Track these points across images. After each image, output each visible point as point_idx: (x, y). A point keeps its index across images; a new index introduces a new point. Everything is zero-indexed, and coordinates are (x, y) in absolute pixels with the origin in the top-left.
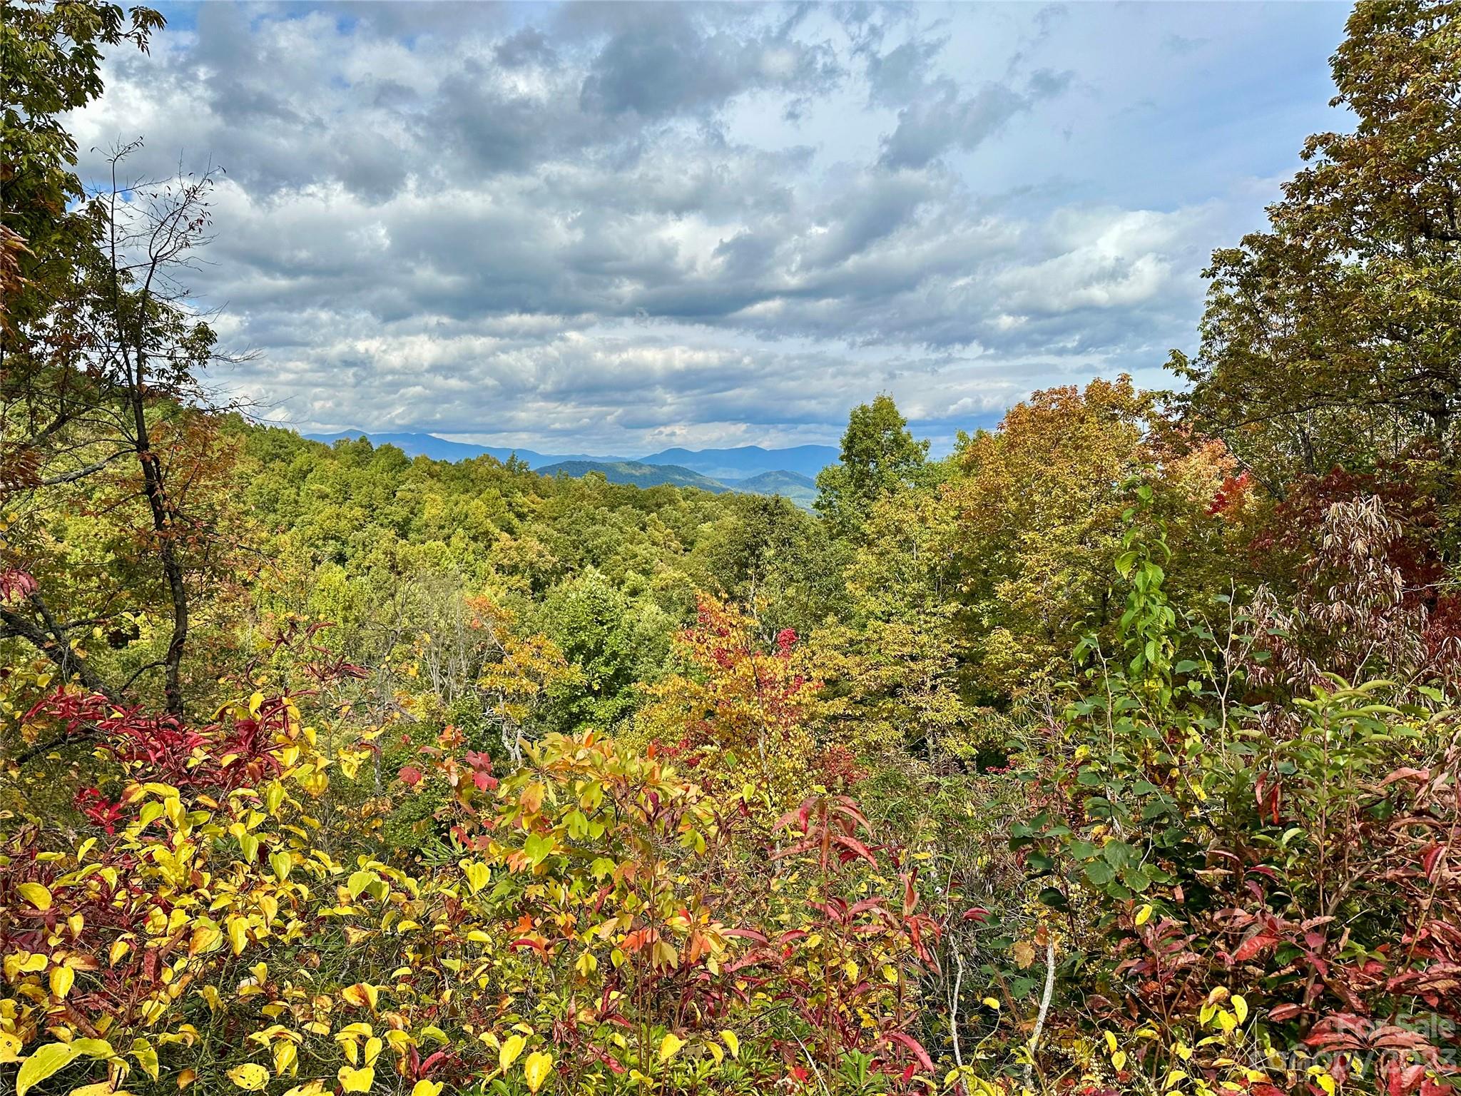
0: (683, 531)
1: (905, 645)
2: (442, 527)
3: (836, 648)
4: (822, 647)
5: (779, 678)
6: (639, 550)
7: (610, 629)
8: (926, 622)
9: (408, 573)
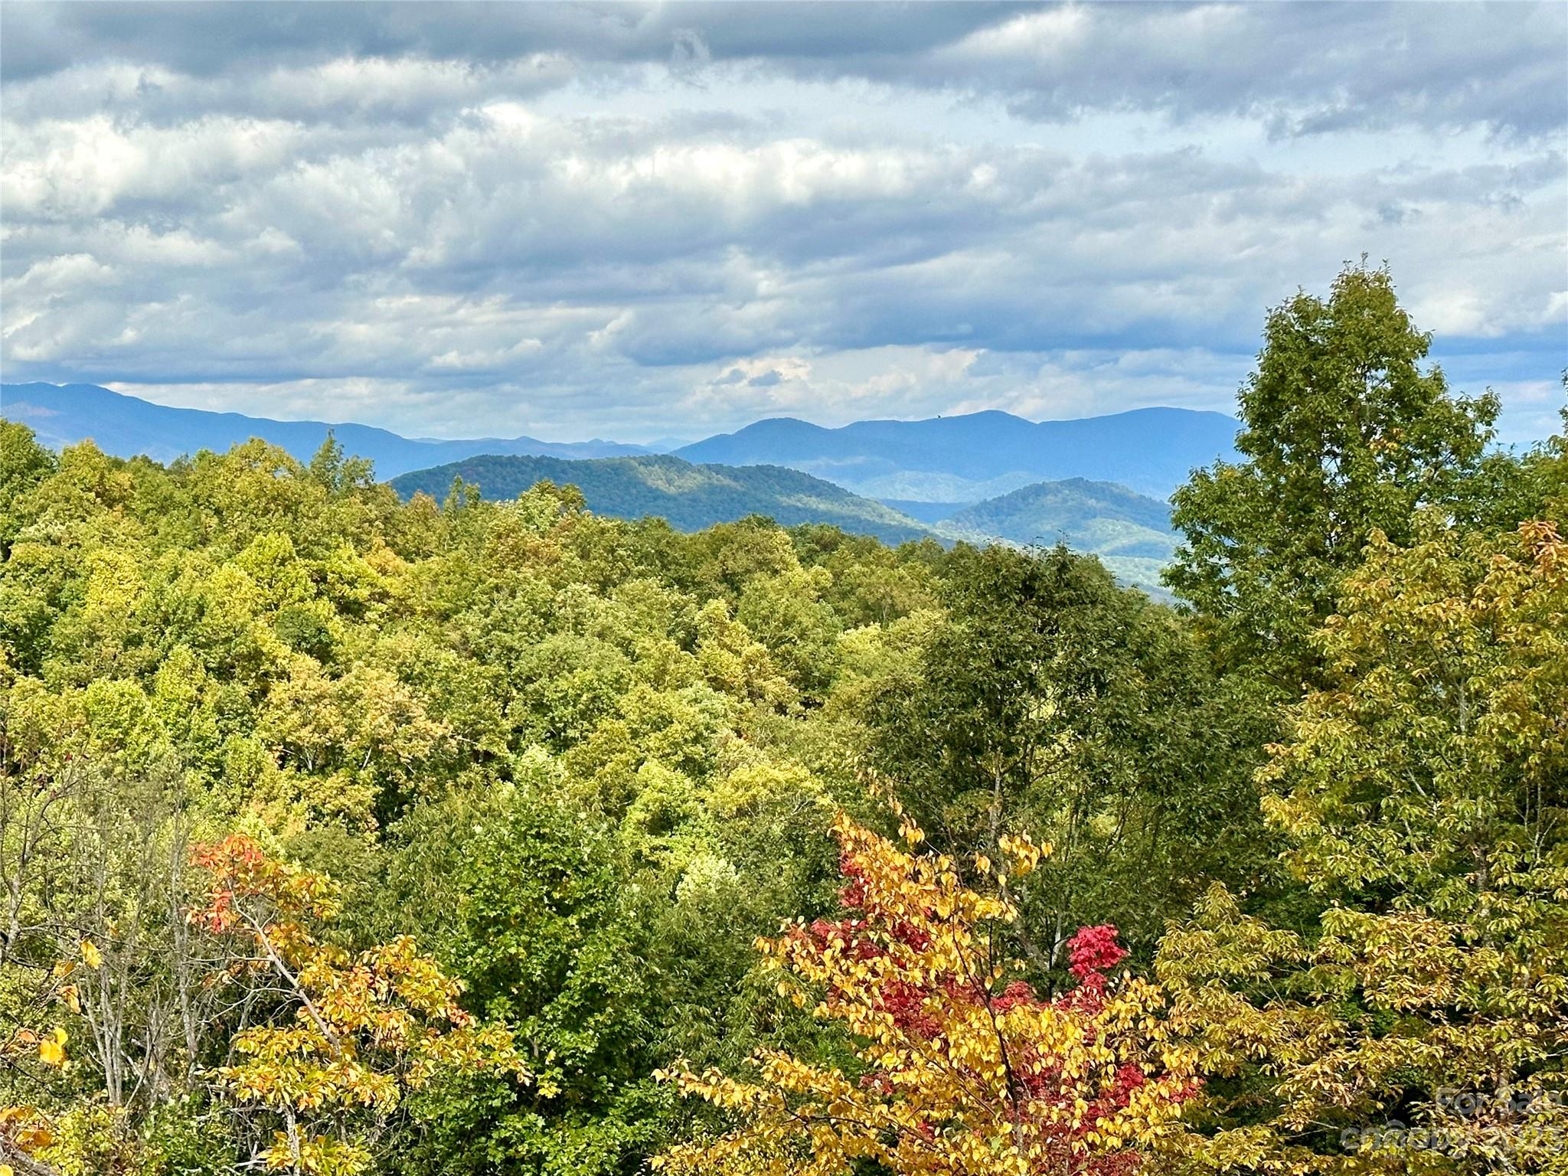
0: (803, 650)
1: (1430, 978)
2: (134, 641)
3: (1234, 984)
4: (1194, 981)
5: (1071, 1070)
6: (672, 701)
7: (587, 925)
8: (1495, 913)
9: (40, 770)
